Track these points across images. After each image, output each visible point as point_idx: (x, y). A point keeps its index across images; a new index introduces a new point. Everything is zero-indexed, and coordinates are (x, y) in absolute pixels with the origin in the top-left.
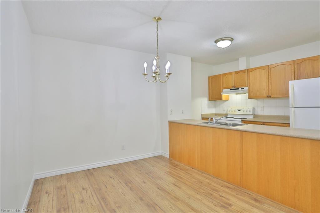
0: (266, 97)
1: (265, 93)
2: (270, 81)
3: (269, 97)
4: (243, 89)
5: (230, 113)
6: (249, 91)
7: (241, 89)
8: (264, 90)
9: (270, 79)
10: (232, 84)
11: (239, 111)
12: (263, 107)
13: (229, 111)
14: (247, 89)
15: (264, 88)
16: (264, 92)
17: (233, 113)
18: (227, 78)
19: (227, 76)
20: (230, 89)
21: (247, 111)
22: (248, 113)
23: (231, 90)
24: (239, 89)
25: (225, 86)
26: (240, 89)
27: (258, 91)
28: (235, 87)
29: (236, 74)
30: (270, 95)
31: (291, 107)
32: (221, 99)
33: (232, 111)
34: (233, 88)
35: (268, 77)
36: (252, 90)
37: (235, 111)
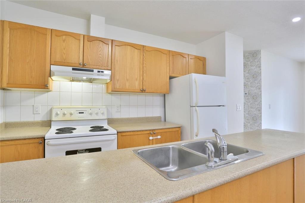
0: (139, 91)
1: (137, 85)
2: (145, 68)
3: (143, 91)
4: (102, 72)
5: (60, 118)
6: (112, 77)
7: (99, 72)
8: (136, 80)
9: (144, 65)
10: (76, 57)
11: (79, 113)
12: (120, 106)
13: (57, 114)
14: (110, 74)
15: (136, 77)
16: (137, 83)
17: (68, 117)
18: (64, 41)
19: (64, 37)
20: (71, 68)
21: (97, 114)
22: (100, 117)
23: (73, 69)
24: (92, 71)
25: (58, 58)
26: (96, 71)
27: (127, 80)
28: (84, 65)
29: (88, 41)
30: (144, 88)
31: (194, 106)
32: (45, 87)
33: (64, 114)
34: (80, 66)
35: (142, 62)
36: (117, 77)
37: (71, 114)
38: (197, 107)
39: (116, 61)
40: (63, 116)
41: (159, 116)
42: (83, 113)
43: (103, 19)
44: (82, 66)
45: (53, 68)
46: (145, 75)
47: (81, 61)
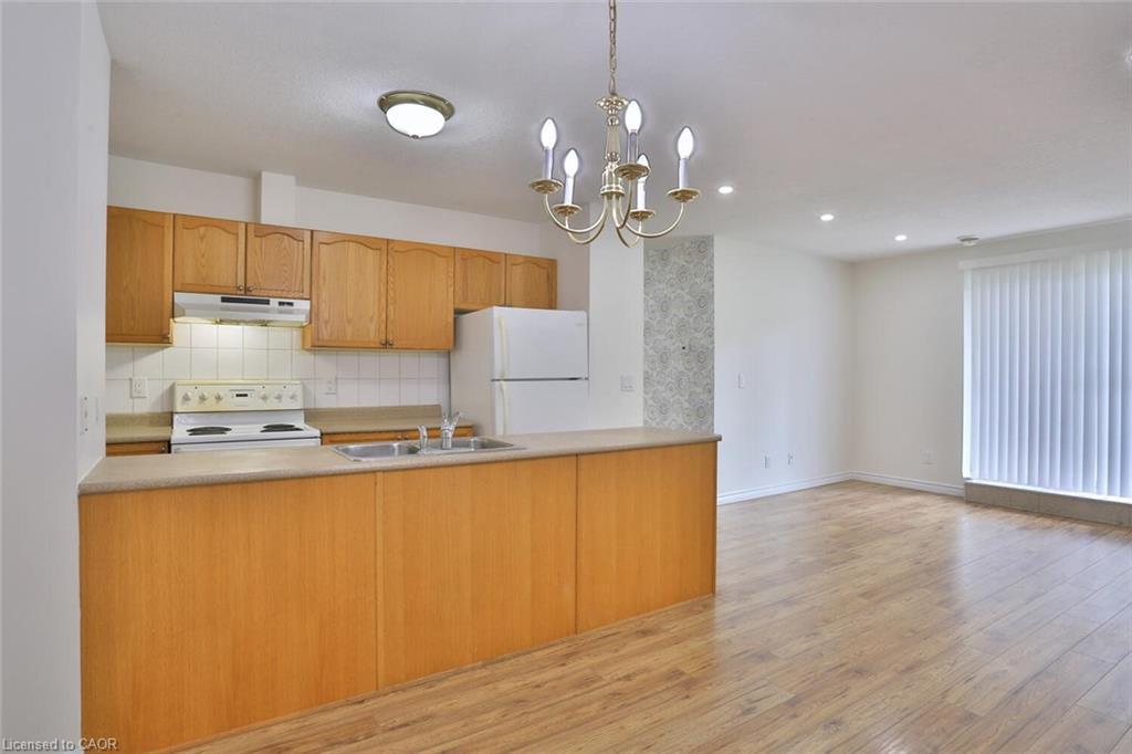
0: (378, 345)
1: (373, 333)
2: (391, 293)
3: (386, 345)
4: (291, 304)
5: (194, 405)
6: (313, 315)
7: (280, 304)
8: (371, 319)
9: (391, 285)
10: (227, 271)
11: (238, 395)
12: (336, 379)
13: (186, 398)
14: (309, 308)
15: (371, 314)
16: (372, 327)
17: (210, 405)
18: (202, 238)
19: (202, 230)
20: (220, 296)
21: (279, 397)
22: (286, 404)
23: (224, 300)
24: (267, 302)
25: (189, 276)
26: (274, 302)
27: (349, 321)
28: (247, 290)
29: (256, 236)
30: (390, 338)
31: (498, 380)
32: (162, 338)
33: (203, 399)
34: (239, 292)
35: (384, 280)
36: (325, 315)
37: (219, 398)
38: (505, 380)
39: (321, 281)
40: (200, 403)
41: (436, 403)
42: (246, 395)
43: (292, 179)
44: (243, 292)
45: (180, 298)
46: (391, 307)
47: (241, 283)
